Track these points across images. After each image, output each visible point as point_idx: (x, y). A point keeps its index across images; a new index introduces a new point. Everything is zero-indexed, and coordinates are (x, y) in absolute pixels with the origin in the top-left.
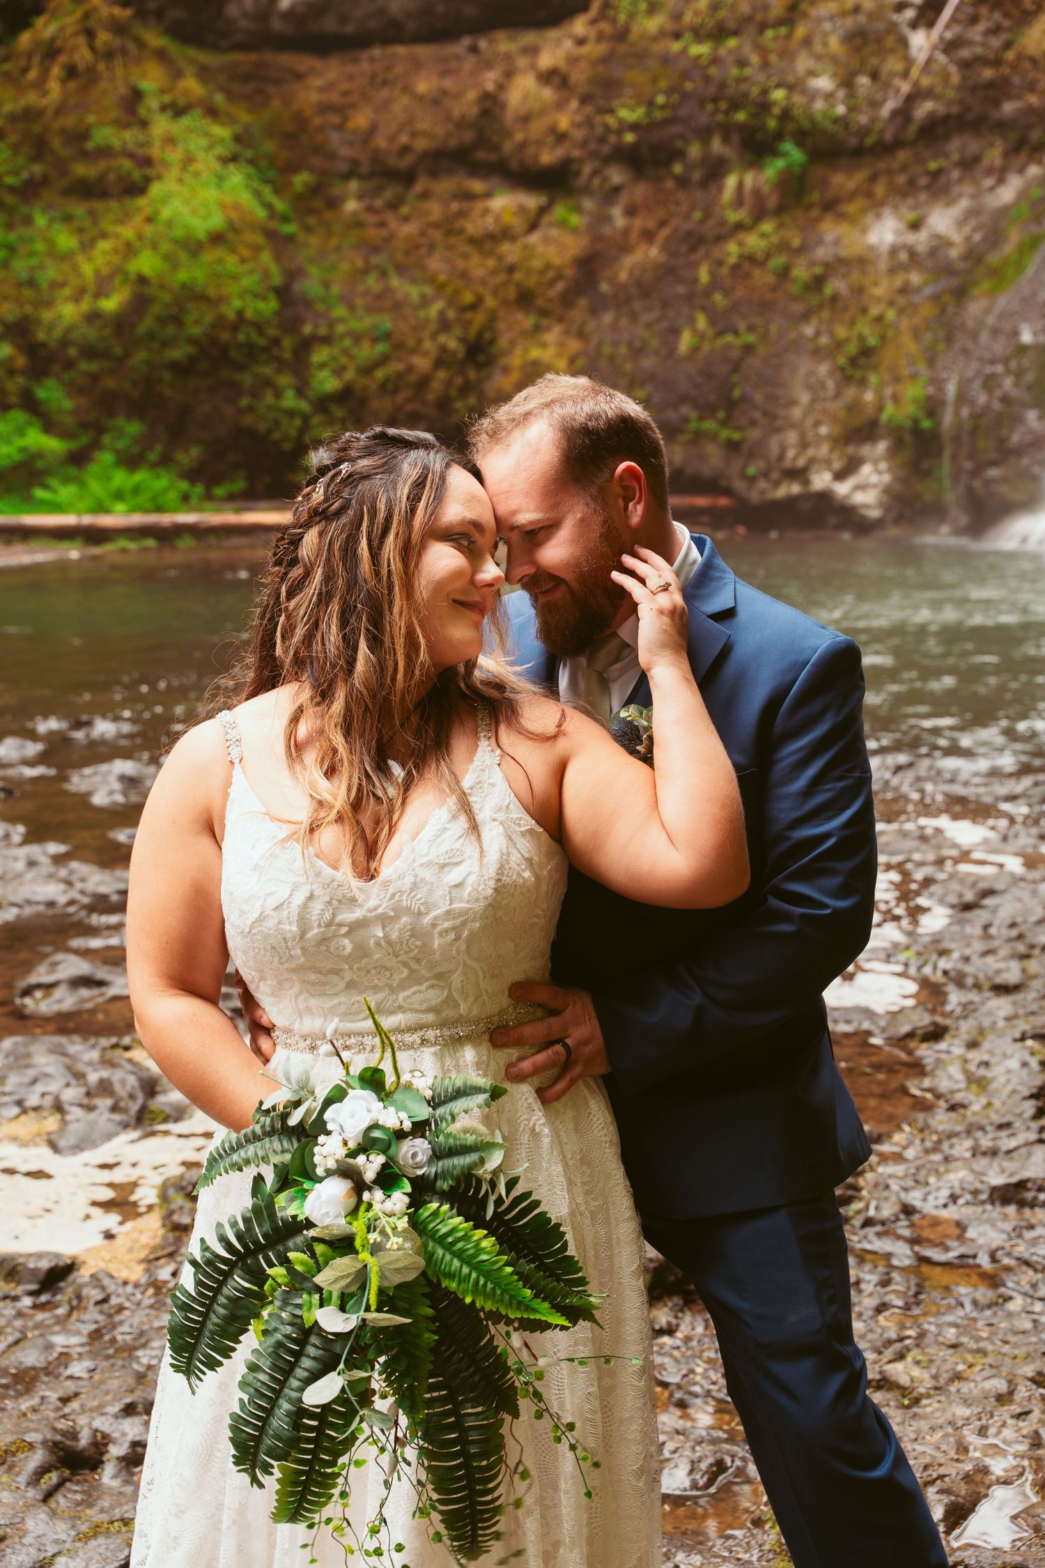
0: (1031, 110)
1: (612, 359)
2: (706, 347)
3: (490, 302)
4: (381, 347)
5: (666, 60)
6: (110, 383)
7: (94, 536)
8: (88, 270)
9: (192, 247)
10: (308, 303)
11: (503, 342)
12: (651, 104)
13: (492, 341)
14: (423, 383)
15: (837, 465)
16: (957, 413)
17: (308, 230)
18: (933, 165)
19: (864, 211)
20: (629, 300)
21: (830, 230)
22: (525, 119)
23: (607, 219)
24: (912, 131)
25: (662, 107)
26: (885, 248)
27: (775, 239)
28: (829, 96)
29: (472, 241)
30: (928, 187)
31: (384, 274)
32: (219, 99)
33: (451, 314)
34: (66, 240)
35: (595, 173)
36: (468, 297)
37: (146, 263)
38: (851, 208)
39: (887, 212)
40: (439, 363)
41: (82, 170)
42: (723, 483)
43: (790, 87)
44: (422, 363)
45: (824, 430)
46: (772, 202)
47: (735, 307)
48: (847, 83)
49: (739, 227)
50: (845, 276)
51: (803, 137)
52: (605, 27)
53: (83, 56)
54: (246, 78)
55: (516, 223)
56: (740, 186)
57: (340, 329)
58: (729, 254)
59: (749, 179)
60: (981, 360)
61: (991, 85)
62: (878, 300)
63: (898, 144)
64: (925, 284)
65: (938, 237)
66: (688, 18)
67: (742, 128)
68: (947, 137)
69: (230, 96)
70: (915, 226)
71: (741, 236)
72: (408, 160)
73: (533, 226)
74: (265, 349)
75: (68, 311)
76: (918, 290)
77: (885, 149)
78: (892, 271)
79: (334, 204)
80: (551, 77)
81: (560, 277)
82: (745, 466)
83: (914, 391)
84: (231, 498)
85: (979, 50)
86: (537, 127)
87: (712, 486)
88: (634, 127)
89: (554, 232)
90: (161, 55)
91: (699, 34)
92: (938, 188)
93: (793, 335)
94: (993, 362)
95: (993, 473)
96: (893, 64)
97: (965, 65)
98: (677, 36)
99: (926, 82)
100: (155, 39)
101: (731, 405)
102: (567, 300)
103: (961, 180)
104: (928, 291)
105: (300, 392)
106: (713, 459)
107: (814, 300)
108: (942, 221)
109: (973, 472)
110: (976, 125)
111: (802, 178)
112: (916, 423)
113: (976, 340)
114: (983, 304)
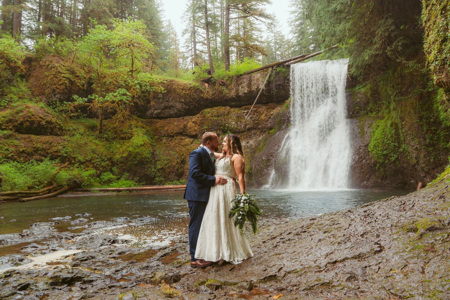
0: (263, 127)
3: (185, 155)
4: (168, 161)
5: (211, 120)
6: (124, 167)
7: (119, 191)
8: (121, 150)
9: (138, 147)
10: (157, 155)
12: (208, 126)
13: (185, 161)
14: (174, 167)
16: (254, 170)
17: (157, 144)
18: (250, 134)
22: (190, 128)
24: (246, 129)
25: (210, 126)
28: (234, 125)
29: (182, 146)
31: (169, 150)
32: (144, 125)
33: (179, 156)
34: (118, 146)
36: (182, 154)
37: (131, 149)
40: (177, 164)
41: (122, 136)
43: (228, 124)
44: (174, 164)
48: (237, 123)
51: (230, 131)
52: (202, 115)
53: (122, 119)
54: (149, 123)
55: (189, 143)
57: (162, 159)
60: (257, 162)
61: (257, 123)
63: (244, 131)
64: (249, 151)
65: (251, 144)
66: (214, 114)
67: (222, 129)
68: (251, 131)
69: (146, 125)
70: (247, 143)
72: (173, 134)
73: (192, 143)
74: (150, 162)
75: (118, 156)
77: (242, 132)
79: (161, 140)
80: (194, 122)
83: (248, 167)
84: (143, 185)
85: (255, 119)
86: (192, 129)
88: (206, 129)
89: (195, 144)
90: (136, 119)
91: (215, 116)
92: (250, 137)
94: (259, 162)
95: (260, 179)
96: (243, 121)
98: (212, 117)
99: (248, 123)
100: (135, 117)
103: (254, 136)
105: (155, 168)
108: (251, 142)
109: (257, 179)
110: (255, 129)
112: (249, 171)
113: (257, 159)
114: (258, 154)
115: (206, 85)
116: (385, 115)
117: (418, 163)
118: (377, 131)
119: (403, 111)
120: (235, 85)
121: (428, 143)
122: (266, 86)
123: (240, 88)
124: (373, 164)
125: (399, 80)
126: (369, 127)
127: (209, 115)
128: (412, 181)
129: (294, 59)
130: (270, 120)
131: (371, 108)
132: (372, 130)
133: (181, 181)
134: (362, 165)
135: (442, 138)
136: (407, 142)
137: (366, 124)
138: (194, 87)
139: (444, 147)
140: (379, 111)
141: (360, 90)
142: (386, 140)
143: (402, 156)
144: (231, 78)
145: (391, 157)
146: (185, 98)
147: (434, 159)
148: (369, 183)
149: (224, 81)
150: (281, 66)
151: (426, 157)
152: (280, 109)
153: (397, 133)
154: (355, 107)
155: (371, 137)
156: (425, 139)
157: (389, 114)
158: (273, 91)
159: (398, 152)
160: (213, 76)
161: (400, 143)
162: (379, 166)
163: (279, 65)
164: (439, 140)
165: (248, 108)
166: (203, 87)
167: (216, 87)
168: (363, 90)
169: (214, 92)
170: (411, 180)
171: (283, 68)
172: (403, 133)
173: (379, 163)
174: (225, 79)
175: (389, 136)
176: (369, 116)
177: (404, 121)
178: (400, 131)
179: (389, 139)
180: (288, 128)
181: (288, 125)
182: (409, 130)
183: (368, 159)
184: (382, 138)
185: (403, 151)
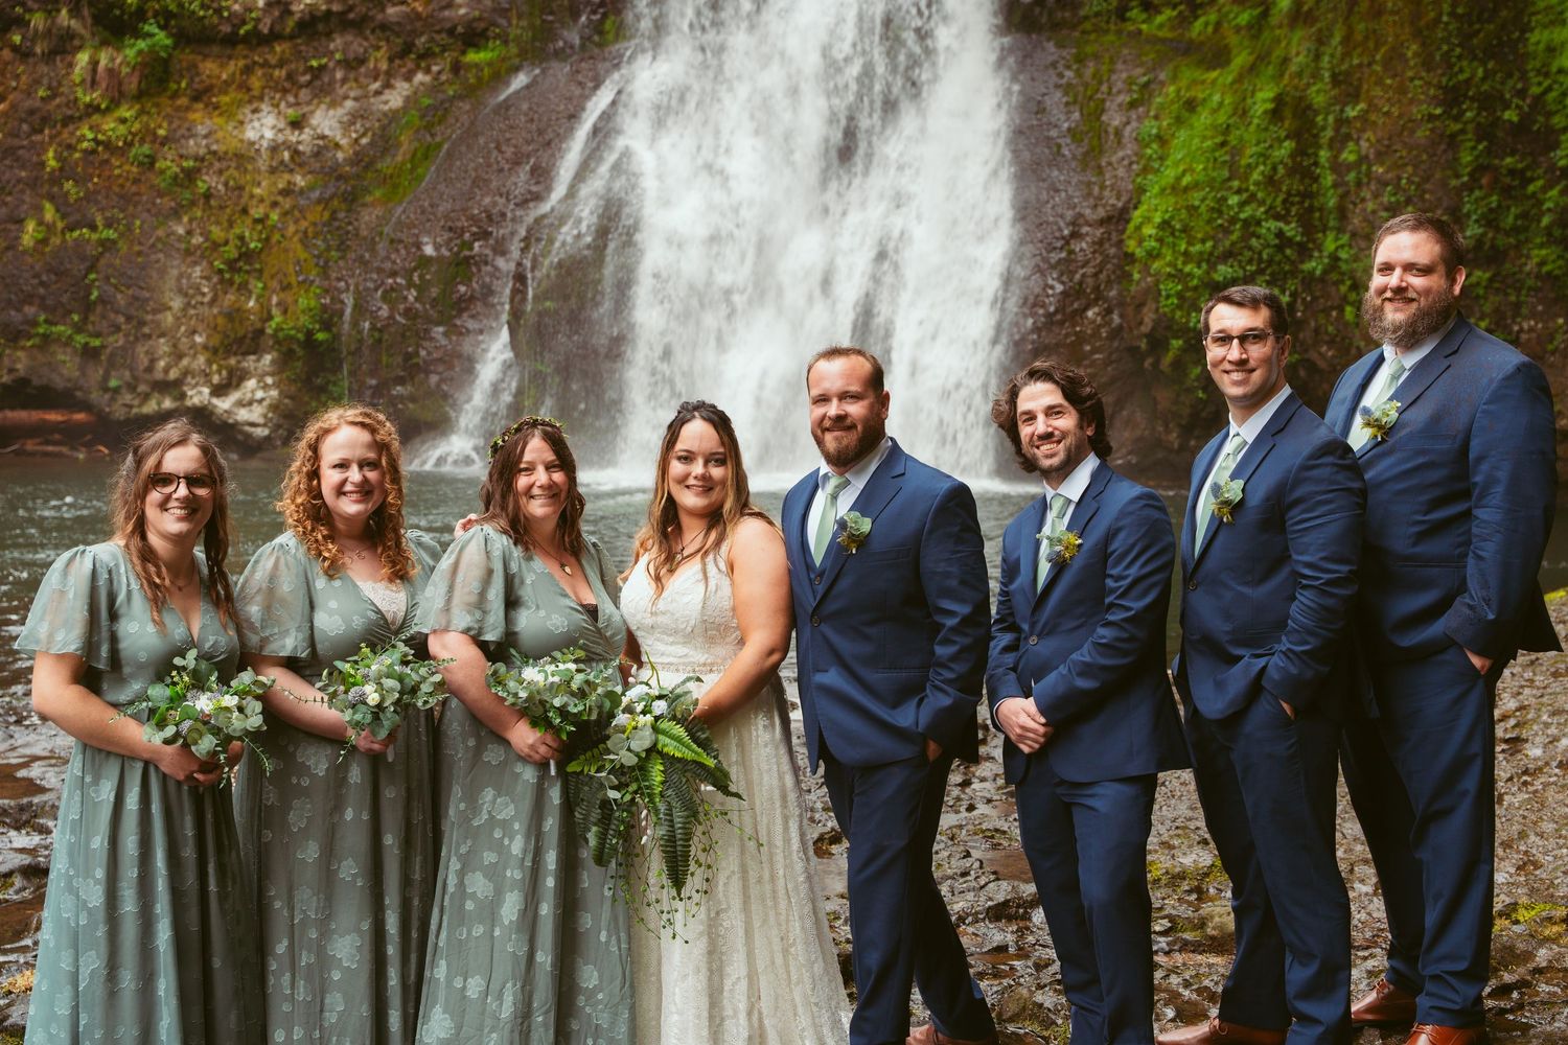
0: (418, 16)
2: (56, 241)
15: (216, 379)
16: (355, 324)
18: (314, 63)
19: (240, 104)
21: (202, 122)
24: (291, 23)
26: (265, 144)
27: (136, 127)
30: (308, 84)
38: (225, 99)
39: (265, 107)
42: (79, 394)
45: (198, 339)
46: (132, 85)
47: (89, 197)
49: (93, 109)
50: (220, 172)
51: (167, 19)
56: (94, 63)
58: (83, 138)
59: (103, 58)
60: (379, 270)
62: (262, 200)
63: (274, 36)
64: (311, 188)
65: (323, 137)
68: (329, 35)
70: (297, 124)
71: (96, 118)
76: (302, 192)
77: (258, 40)
78: (273, 171)
82: (106, 378)
83: (305, 302)
87: (66, 399)
92: (320, 87)
93: (160, 233)
94: (394, 274)
101: (87, 308)
103: (344, 81)
104: (316, 195)
106: (66, 367)
107: (187, 195)
108: (326, 121)
110: (358, 25)
111: (166, 62)
112: (310, 334)
113: (373, 250)
114: (378, 211)
116: (1233, 40)
118: (1182, 134)
119: (1359, 37)
121: (1471, 243)
124: (1147, 336)
126: (1133, 105)
132: (1150, 127)
134: (1081, 339)
135: (1546, 221)
136: (1356, 221)
137: (1120, 78)
139: (1545, 269)
140: (1195, 6)
142: (1234, 200)
143: (1315, 299)
153: (1302, 168)
155: (1145, 170)
157: (1256, 37)
159: (1294, 273)
161: (1311, 224)
162: (1184, 350)
164: (1526, 229)
172: (1337, 167)
175: (1255, 176)
176: (1131, 28)
177: (1354, 96)
178: (1324, 154)
179: (1253, 196)
180: (600, 45)
181: (608, 25)
182: (1380, 156)
183: (1122, 304)
184: (1211, 183)
185: (1325, 272)
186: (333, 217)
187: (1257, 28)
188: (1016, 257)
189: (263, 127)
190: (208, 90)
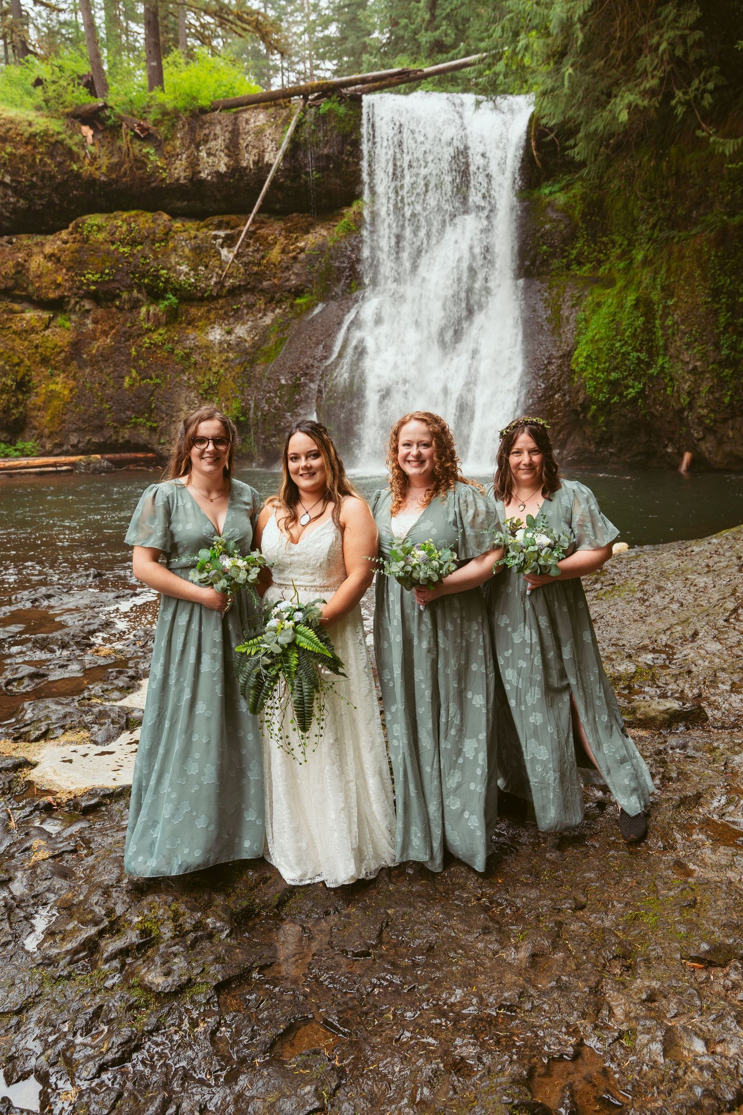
0: (276, 285)
1: (91, 389)
2: (137, 384)
3: (27, 362)
5: (108, 253)
11: (35, 381)
12: (102, 273)
13: (29, 381)
16: (255, 413)
18: (235, 307)
19: (206, 325)
20: (98, 362)
21: (191, 333)
22: (39, 277)
23: (85, 325)
24: (225, 291)
25: (108, 274)
26: (216, 342)
27: (166, 337)
28: (187, 274)
29: (15, 333)
30: (233, 316)
33: (7, 368)
35: (77, 303)
36: (16, 360)
38: (200, 324)
39: (216, 326)
42: (149, 446)
43: (169, 269)
46: (164, 320)
47: (149, 366)
48: (194, 269)
49: (149, 330)
50: (200, 354)
51: (176, 291)
52: (78, 236)
55: (39, 325)
56: (148, 311)
58: (145, 342)
59: (152, 309)
60: (264, 391)
61: (256, 273)
62: (217, 364)
63: (219, 296)
64: (236, 358)
65: (240, 337)
66: (117, 235)
67: (146, 286)
68: (240, 295)
70: (229, 333)
71: (150, 334)
73: (47, 327)
76: (232, 360)
77: (213, 298)
78: (220, 352)
80: (50, 257)
81: (63, 351)
82: (159, 438)
83: (235, 405)
85: (251, 259)
86: (46, 280)
87: (145, 448)
88: (95, 283)
89: (58, 330)
91: (122, 242)
92: (238, 316)
93: (178, 379)
94: (269, 392)
95: (273, 439)
96: (213, 262)
97: (246, 264)
98: (113, 243)
99: (229, 271)
101: (151, 411)
102: (67, 362)
103: (247, 314)
104: (238, 361)
106: (144, 435)
107: (187, 363)
108: (241, 331)
109: (265, 440)
110: (252, 290)
111: (176, 310)
112: (237, 418)
113: (261, 383)
114: (262, 367)
115: (87, 131)
116: (617, 275)
117: (691, 406)
118: (595, 317)
119: (673, 269)
120: (187, 143)
121: (724, 357)
122: (285, 156)
123: (203, 154)
124: (581, 405)
125: (671, 183)
126: (573, 306)
127: (101, 236)
128: (669, 450)
129: (375, 79)
130: (297, 268)
131: (581, 253)
132: (581, 315)
133: (20, 445)
134: (552, 407)
136: (672, 351)
137: (567, 295)
138: (46, 133)
140: (600, 262)
141: (552, 198)
143: (654, 385)
144: (169, 116)
145: (627, 387)
146: (15, 173)
147: (732, 396)
148: (565, 452)
149: (149, 124)
150: (334, 97)
151: (712, 393)
152: (325, 233)
153: (648, 329)
154: (538, 245)
155: (579, 334)
156: (718, 347)
157: (627, 273)
158: (307, 174)
159: (645, 375)
160: (110, 103)
161: (652, 353)
162: (596, 410)
163: (327, 90)
165: (228, 223)
166: (77, 138)
167: (123, 143)
168: (561, 199)
169: (115, 160)
170: (666, 446)
171: (340, 104)
172: (663, 327)
173: (596, 402)
174: (151, 117)
175: (627, 333)
176: (572, 273)
177: (672, 296)
178: (658, 322)
179: (626, 342)
180: (350, 293)
181: (353, 285)
182: (683, 321)
183: (570, 392)
184: (608, 338)
185: (658, 374)
186: (245, 370)
187: (627, 270)
188: (525, 373)
189: (216, 335)
190: (194, 320)
